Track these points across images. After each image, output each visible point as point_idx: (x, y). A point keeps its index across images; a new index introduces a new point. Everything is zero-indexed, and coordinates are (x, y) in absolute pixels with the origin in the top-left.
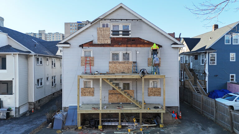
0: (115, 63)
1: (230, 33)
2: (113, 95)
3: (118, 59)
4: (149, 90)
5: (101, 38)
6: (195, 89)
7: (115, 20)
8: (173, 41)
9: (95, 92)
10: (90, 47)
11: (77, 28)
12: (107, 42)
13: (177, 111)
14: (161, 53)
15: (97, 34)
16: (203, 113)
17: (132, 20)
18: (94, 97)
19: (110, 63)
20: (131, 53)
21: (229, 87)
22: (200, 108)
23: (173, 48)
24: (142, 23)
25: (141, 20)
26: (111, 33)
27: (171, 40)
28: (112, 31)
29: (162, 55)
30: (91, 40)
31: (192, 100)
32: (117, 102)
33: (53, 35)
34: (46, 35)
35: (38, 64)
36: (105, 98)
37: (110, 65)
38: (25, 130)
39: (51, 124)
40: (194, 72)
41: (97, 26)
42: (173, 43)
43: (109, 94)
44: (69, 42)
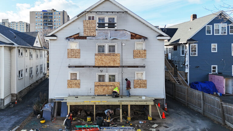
0: (101, 55)
1: (212, 23)
2: (99, 87)
3: (104, 52)
4: (135, 82)
5: (87, 30)
6: (177, 81)
7: (100, 13)
8: (158, 33)
9: (81, 84)
10: (76, 40)
11: (42, 17)
12: (93, 35)
13: (163, 103)
14: (146, 45)
15: (83, 26)
16: (189, 105)
17: (118, 12)
18: (79, 89)
19: (96, 55)
20: (117, 45)
21: (211, 78)
22: (184, 100)
23: (158, 40)
24: (128, 15)
25: (127, 12)
26: (97, 25)
27: (156, 32)
28: (97, 23)
29: (147, 47)
30: (78, 33)
31: (175, 91)
32: (103, 94)
33: (17, 24)
34: (9, 24)
35: (19, 56)
36: (91, 90)
37: (96, 57)
38: (15, 121)
39: (39, 115)
40: (173, 63)
41: (83, 18)
42: (158, 34)
43: (95, 86)
44: (56, 34)
